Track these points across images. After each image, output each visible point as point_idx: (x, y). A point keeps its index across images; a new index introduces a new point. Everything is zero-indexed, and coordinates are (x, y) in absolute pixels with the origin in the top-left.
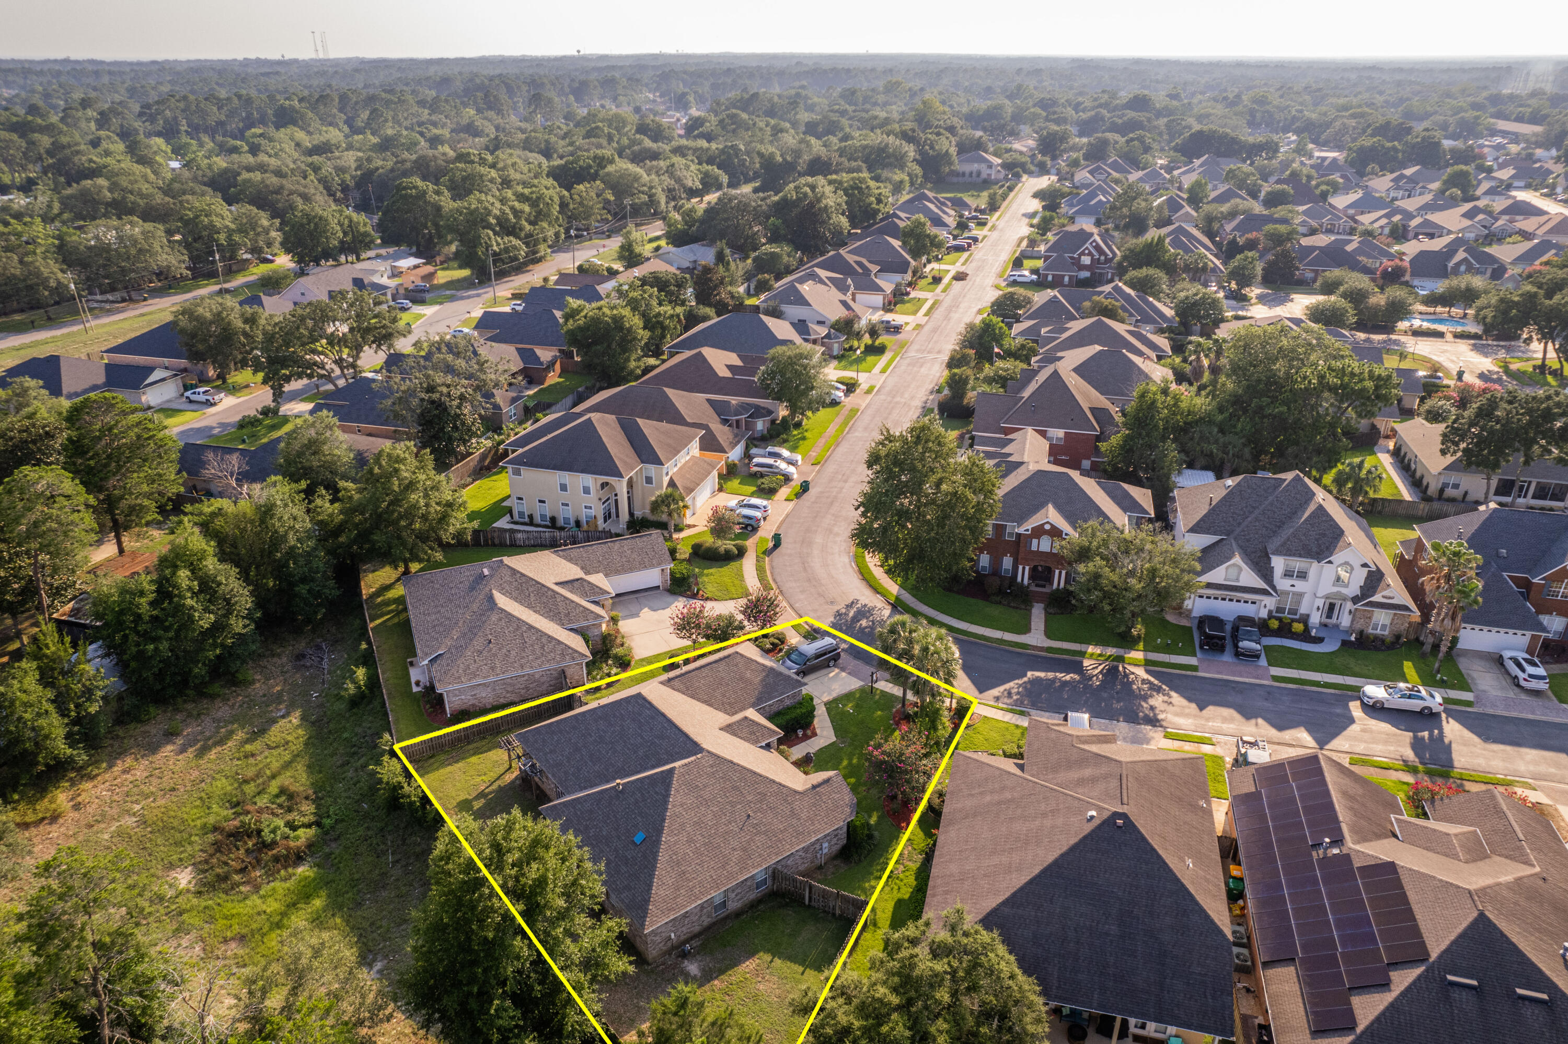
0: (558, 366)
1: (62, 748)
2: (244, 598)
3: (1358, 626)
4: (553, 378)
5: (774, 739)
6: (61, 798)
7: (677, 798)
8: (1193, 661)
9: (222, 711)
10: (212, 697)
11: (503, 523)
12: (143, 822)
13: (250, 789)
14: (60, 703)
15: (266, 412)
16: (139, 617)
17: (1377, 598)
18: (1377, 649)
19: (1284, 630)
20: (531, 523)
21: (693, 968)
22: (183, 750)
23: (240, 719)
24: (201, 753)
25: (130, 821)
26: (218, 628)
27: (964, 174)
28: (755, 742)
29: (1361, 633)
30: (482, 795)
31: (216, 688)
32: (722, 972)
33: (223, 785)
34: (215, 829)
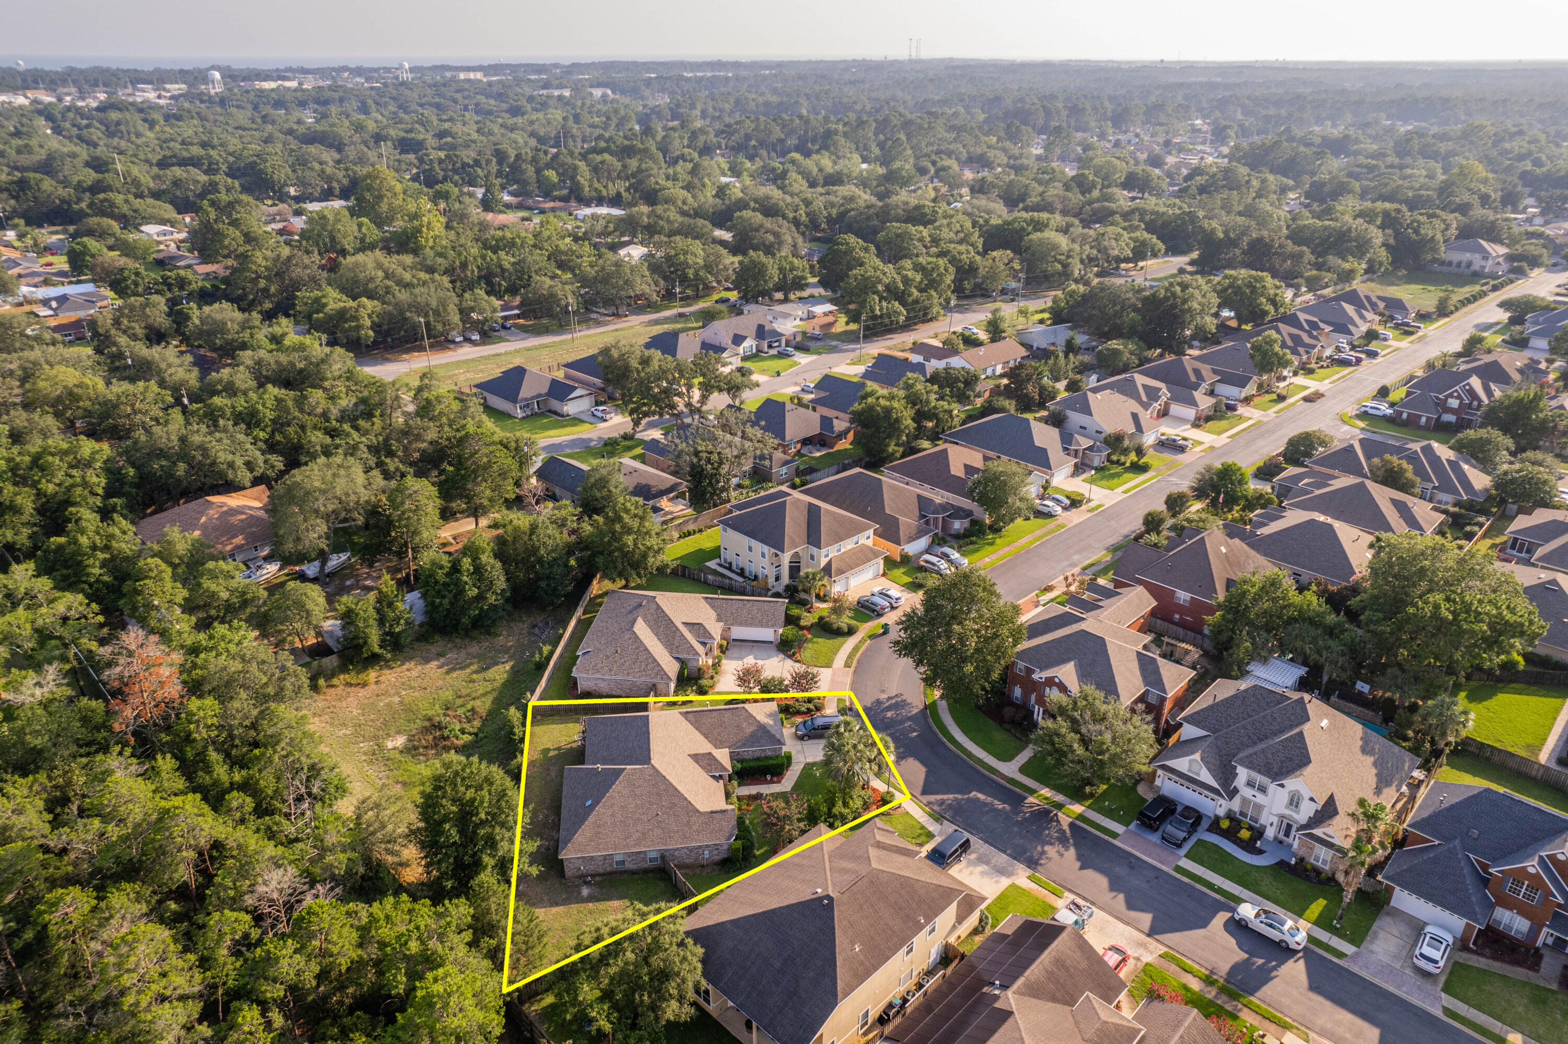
0: (851, 436)
1: (377, 649)
2: (501, 583)
3: (1301, 853)
4: (844, 445)
5: (726, 774)
6: (372, 675)
7: (619, 787)
8: (1119, 828)
9: (474, 649)
10: (472, 639)
11: (712, 564)
12: (401, 702)
13: (459, 702)
14: (381, 621)
15: (626, 437)
16: (436, 582)
17: (1318, 832)
18: (1308, 879)
19: (1231, 834)
20: (730, 568)
21: (585, 891)
22: (440, 667)
23: (480, 657)
24: (448, 673)
25: (397, 699)
26: (480, 597)
27: (1450, 264)
28: (708, 771)
29: (1302, 860)
30: (559, 749)
31: (475, 633)
32: (598, 900)
33: (448, 695)
34: (430, 719)
